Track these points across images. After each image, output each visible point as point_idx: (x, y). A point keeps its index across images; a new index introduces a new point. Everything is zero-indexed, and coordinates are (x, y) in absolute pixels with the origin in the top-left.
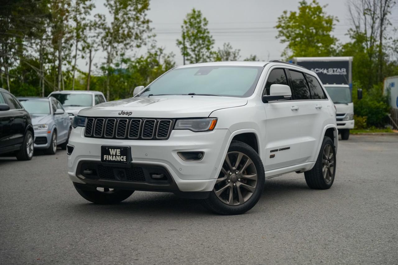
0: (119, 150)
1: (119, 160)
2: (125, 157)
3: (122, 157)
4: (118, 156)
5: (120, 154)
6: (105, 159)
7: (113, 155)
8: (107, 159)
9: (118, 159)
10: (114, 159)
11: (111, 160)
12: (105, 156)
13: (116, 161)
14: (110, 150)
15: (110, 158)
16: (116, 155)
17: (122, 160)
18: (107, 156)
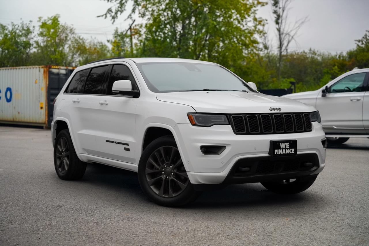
0: (288, 143)
1: (288, 153)
2: (294, 149)
3: (291, 149)
4: (287, 149)
5: (288, 147)
6: (275, 154)
7: (283, 149)
8: (278, 153)
9: (287, 151)
10: (284, 152)
11: (281, 153)
12: (276, 150)
13: (286, 154)
14: (281, 144)
15: (281, 152)
16: (285, 149)
17: (291, 153)
18: (278, 150)
